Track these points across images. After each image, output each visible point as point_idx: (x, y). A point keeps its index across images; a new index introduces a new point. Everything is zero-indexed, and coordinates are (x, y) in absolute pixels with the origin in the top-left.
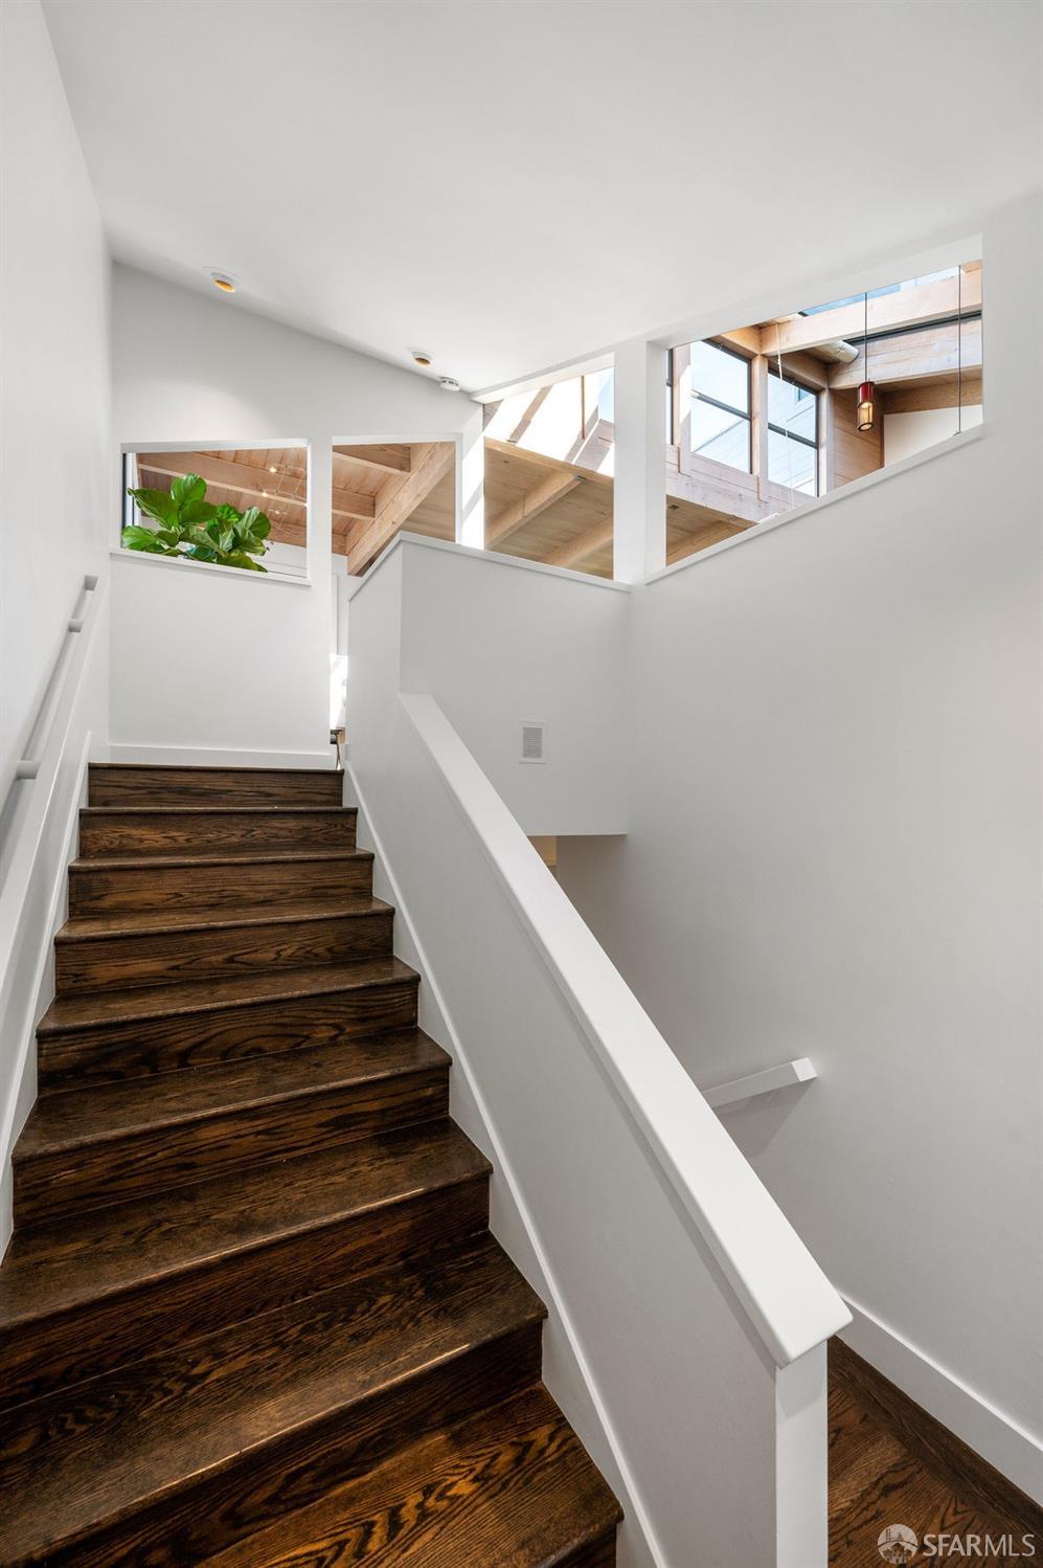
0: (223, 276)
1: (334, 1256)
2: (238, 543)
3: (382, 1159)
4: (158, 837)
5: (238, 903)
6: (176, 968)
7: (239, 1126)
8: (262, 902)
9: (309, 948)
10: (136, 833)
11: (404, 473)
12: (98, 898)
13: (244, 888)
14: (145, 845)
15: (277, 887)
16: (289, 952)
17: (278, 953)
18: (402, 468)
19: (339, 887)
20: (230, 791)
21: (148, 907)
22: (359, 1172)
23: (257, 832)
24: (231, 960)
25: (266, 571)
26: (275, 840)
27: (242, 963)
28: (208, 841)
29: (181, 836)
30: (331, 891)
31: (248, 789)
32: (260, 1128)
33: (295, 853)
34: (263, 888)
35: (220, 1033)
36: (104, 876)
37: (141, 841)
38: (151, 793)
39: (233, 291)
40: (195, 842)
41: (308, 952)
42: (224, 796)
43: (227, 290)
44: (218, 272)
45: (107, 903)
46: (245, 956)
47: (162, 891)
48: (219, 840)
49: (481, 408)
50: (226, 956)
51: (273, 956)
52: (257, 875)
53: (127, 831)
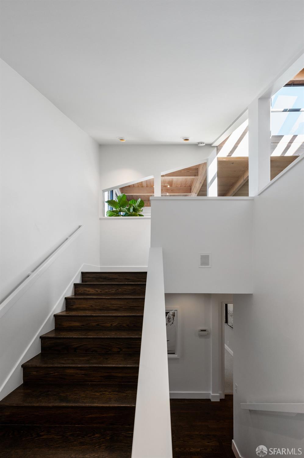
0: (121, 138)
1: (88, 416)
2: (134, 210)
3: (114, 392)
4: (93, 290)
5: (108, 309)
6: (83, 325)
7: (77, 371)
8: (115, 309)
9: (121, 324)
10: (88, 289)
11: (196, 177)
12: (72, 306)
13: (109, 305)
14: (90, 292)
15: (119, 306)
16: (115, 324)
17: (111, 324)
18: (195, 176)
19: (139, 307)
20: (117, 278)
21: (84, 309)
22: (105, 394)
23: (120, 290)
24: (98, 325)
25: (143, 216)
26: (125, 292)
27: (100, 326)
28: (106, 292)
29: (99, 290)
30: (136, 308)
31: (122, 278)
32: (83, 373)
33: (128, 296)
34: (115, 306)
35: (85, 345)
36: (74, 300)
37: (89, 291)
38: (96, 279)
39: (125, 141)
40: (102, 292)
41: (121, 325)
42: (115, 280)
43: (123, 141)
44: (120, 137)
45: (74, 307)
46: (102, 324)
47: (88, 305)
48: (109, 292)
49: (216, 148)
50: (96, 324)
51: (109, 325)
52: (113, 302)
53: (85, 289)
